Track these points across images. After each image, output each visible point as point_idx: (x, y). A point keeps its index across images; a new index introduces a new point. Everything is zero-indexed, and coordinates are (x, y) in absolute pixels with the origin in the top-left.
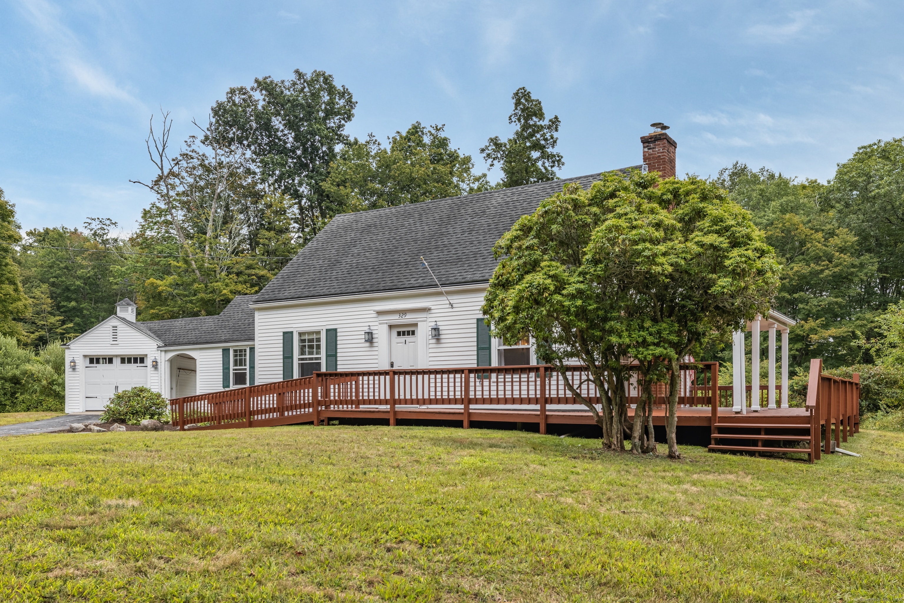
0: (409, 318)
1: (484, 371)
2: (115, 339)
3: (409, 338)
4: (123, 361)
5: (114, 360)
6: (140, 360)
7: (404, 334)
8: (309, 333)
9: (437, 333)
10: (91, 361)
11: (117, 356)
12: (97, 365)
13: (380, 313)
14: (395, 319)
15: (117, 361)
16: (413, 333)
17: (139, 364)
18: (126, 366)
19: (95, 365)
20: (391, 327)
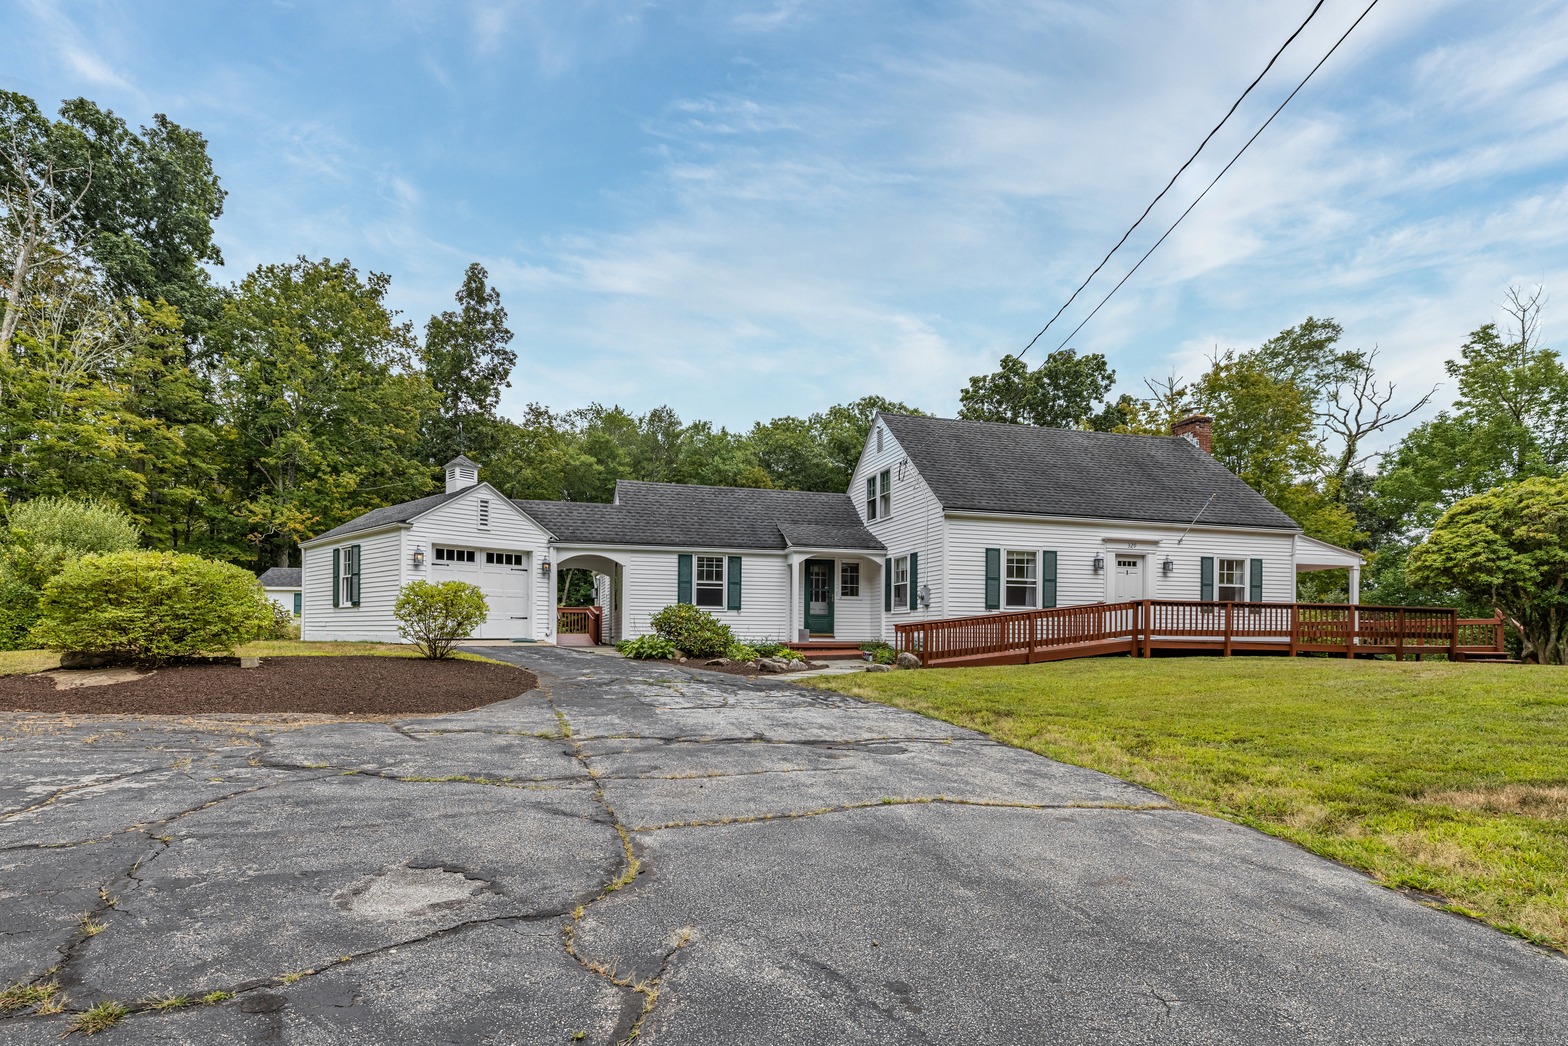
0: (1139, 549)
1: (1207, 605)
2: (484, 520)
3: (1131, 569)
4: (490, 559)
5: (477, 556)
6: (514, 559)
7: (1124, 564)
8: (1018, 553)
9: (1166, 567)
10: (439, 554)
11: (481, 549)
12: (449, 562)
13: (1106, 541)
14: (1124, 549)
15: (481, 558)
16: (1134, 564)
17: (514, 566)
18: (495, 566)
19: (445, 561)
20: (1117, 556)
